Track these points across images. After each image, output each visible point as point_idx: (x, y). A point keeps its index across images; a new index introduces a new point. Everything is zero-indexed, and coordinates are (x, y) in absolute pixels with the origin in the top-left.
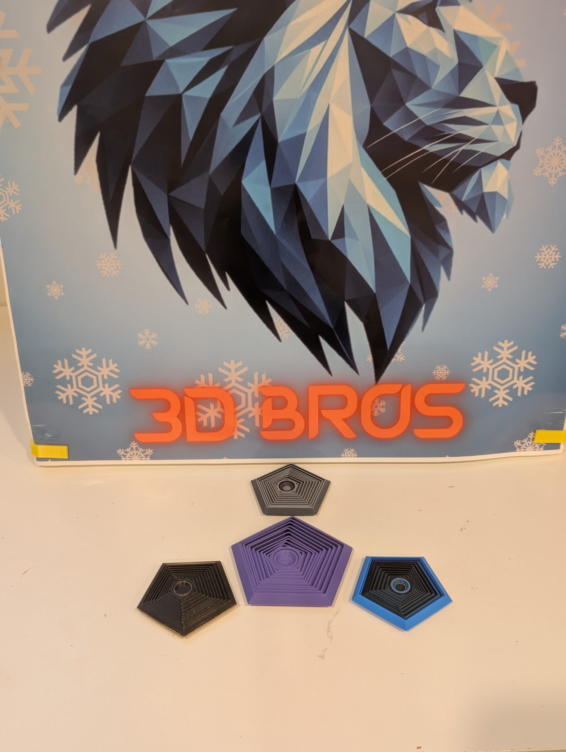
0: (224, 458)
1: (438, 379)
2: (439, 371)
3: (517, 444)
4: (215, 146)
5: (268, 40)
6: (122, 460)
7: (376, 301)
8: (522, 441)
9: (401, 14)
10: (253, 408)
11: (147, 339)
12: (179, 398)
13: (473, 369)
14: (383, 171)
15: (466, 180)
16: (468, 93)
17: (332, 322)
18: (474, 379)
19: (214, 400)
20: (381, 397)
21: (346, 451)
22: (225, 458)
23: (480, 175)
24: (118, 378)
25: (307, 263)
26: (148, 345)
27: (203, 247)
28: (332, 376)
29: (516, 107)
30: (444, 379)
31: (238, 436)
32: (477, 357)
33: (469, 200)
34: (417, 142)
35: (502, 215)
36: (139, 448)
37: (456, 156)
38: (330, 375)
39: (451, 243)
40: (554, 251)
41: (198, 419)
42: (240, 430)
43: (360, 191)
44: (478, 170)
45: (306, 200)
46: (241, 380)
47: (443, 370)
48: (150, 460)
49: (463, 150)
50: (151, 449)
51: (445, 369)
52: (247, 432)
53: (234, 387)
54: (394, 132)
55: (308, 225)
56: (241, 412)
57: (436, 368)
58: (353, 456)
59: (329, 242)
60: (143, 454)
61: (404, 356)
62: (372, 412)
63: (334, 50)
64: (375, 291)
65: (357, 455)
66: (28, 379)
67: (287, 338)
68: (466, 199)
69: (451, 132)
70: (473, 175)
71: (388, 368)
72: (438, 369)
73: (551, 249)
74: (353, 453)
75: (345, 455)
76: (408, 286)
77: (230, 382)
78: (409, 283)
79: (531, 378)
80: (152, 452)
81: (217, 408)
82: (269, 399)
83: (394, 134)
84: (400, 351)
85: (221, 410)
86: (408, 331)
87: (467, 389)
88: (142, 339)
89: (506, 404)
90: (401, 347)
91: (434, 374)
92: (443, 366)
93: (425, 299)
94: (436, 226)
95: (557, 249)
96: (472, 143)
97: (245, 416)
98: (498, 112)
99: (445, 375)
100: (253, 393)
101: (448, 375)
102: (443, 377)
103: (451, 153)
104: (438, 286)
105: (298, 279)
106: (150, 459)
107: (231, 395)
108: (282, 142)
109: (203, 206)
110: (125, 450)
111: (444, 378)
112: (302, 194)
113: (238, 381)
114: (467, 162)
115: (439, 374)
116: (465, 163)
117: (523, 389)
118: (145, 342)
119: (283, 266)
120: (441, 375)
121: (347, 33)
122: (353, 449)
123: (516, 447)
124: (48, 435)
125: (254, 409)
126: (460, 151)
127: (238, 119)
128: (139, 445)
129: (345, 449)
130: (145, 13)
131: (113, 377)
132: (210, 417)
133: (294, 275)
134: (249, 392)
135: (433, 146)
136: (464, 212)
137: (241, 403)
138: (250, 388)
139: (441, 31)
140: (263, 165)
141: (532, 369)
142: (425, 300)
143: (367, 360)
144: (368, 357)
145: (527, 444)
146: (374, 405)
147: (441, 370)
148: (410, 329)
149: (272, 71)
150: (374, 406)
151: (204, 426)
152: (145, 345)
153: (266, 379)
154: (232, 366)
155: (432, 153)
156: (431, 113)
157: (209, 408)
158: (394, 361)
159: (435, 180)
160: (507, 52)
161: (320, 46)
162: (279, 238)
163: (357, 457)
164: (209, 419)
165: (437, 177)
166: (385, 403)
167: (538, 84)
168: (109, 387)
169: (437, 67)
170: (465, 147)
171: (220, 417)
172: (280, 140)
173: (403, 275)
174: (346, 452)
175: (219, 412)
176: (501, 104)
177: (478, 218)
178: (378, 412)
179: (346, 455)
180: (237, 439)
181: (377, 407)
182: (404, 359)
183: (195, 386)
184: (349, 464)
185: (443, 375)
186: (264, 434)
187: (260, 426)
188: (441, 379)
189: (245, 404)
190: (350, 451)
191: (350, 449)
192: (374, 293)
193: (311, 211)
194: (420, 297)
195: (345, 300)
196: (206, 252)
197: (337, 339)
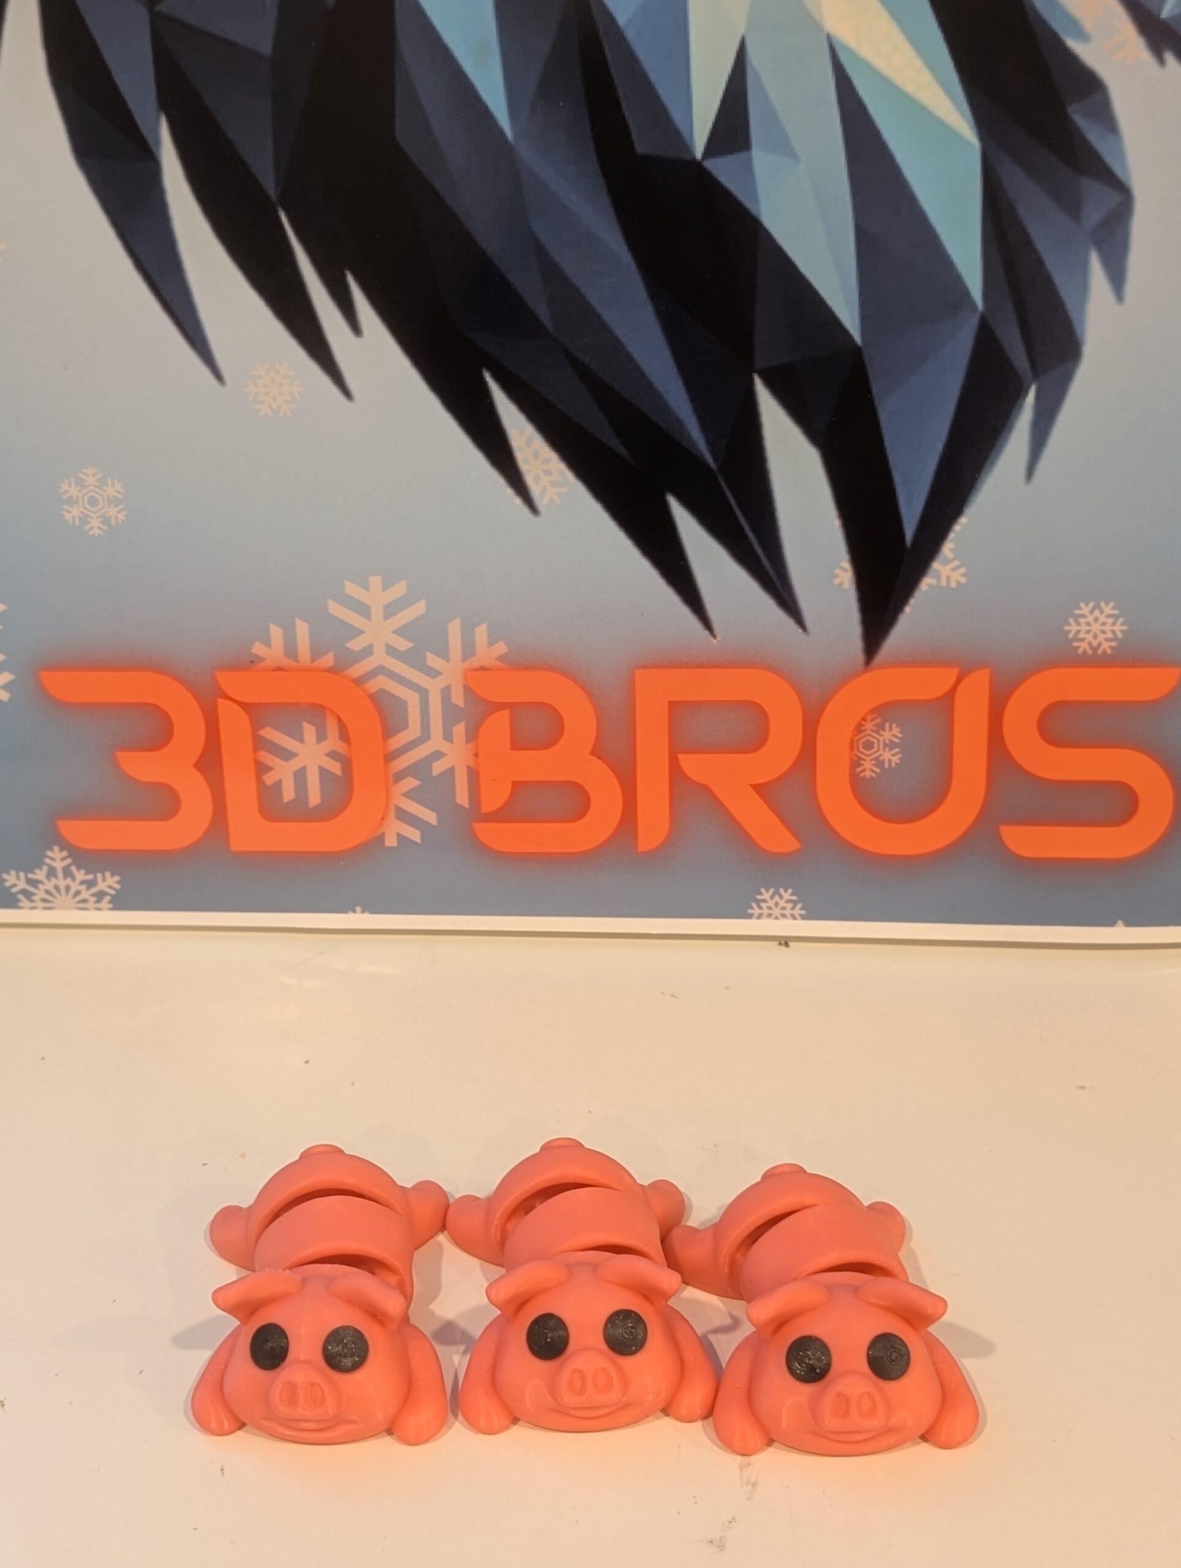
0: (354, 912)
1: (1085, 651)
2: (1088, 624)
6: (22, 908)
7: (866, 373)
10: (445, 743)
11: (93, 501)
12: (199, 703)
17: (711, 443)
19: (317, 712)
20: (885, 711)
21: (766, 895)
22: (358, 909)
25: (621, 238)
26: (95, 522)
27: (269, 184)
28: (715, 637)
30: (1104, 651)
31: (400, 837)
36: (73, 869)
38: (706, 632)
39: (1124, 167)
41: (264, 777)
42: (403, 815)
45: (611, 20)
46: (403, 645)
47: (1102, 619)
48: (111, 909)
50: (113, 875)
51: (1109, 616)
52: (428, 823)
53: (381, 670)
55: (624, 106)
56: (407, 756)
57: (1077, 612)
58: (789, 916)
59: (698, 166)
60: (88, 888)
61: (963, 570)
62: (855, 763)
64: (858, 338)
65: (803, 912)
67: (558, 501)
71: (908, 609)
72: (1084, 616)
74: (790, 905)
75: (761, 911)
76: (975, 322)
77: (368, 651)
78: (977, 309)
80: (118, 882)
81: (325, 738)
82: (504, 711)
84: (951, 550)
85: (341, 747)
86: (977, 478)
88: (77, 502)
90: (952, 535)
91: (1069, 631)
92: (1103, 604)
93: (1034, 367)
94: (1070, 110)
97: (420, 769)
99: (1110, 635)
100: (446, 692)
101: (1120, 636)
102: (1103, 642)
104: (1082, 321)
105: (594, 298)
106: (110, 906)
109: (266, 47)
110: (31, 876)
111: (1106, 646)
113: (394, 649)
115: (1088, 632)
118: (86, 512)
119: (540, 250)
120: (1095, 636)
122: (791, 891)
125: (449, 744)
128: (73, 859)
129: (763, 890)
132: (304, 769)
133: (578, 282)
134: (434, 687)
137: (406, 726)
138: (434, 673)
142: (1037, 370)
143: (836, 581)
144: (837, 571)
146: (862, 737)
148: (983, 474)
150: (861, 742)
151: (286, 799)
152: (84, 520)
153: (491, 644)
154: (376, 596)
157: (300, 739)
158: (928, 585)
162: (525, 152)
163: (803, 917)
164: (300, 776)
166: (901, 732)
171: (339, 772)
173: (957, 281)
174: (765, 901)
175: (332, 755)
178: (875, 765)
179: (766, 911)
180: (394, 847)
181: (872, 747)
182: (963, 580)
183: (252, 662)
184: (776, 943)
185: (1101, 637)
186: (487, 832)
187: (470, 805)
188: (1095, 649)
189: (419, 726)
190: (781, 897)
191: (782, 891)
192: (857, 344)
193: (632, 60)
194: (1019, 357)
195: (750, 369)
196: (281, 204)
197: (730, 507)
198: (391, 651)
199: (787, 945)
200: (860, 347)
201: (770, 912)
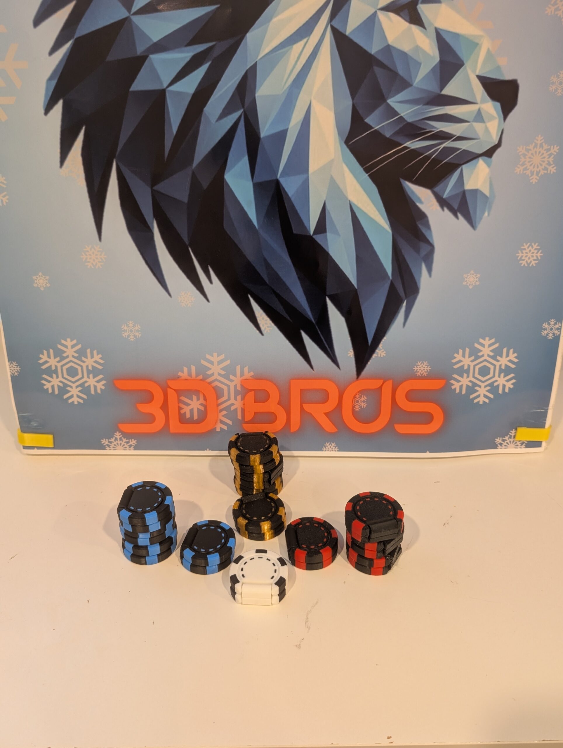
0: (207, 450)
1: (419, 375)
2: (420, 367)
3: (498, 442)
4: (198, 141)
5: (250, 36)
6: (107, 450)
7: (358, 296)
8: (504, 438)
9: (382, 12)
10: (235, 401)
11: (131, 331)
12: (162, 389)
13: (454, 365)
14: (365, 167)
15: (448, 177)
16: (450, 90)
17: (314, 317)
18: (455, 376)
19: (197, 392)
20: (362, 392)
21: (327, 444)
22: (208, 449)
23: (461, 173)
24: (102, 369)
25: (289, 257)
26: (132, 337)
27: (186, 240)
28: (314, 370)
29: (498, 105)
30: (424, 375)
31: (221, 428)
32: (458, 354)
33: (449, 198)
34: (398, 139)
35: (484, 213)
36: (123, 438)
37: (437, 153)
38: (312, 369)
39: (432, 239)
40: (536, 249)
41: (181, 411)
42: (222, 422)
43: (341, 186)
44: (459, 168)
45: (288, 195)
46: (223, 373)
47: (424, 366)
49: (444, 147)
50: (134, 440)
51: (426, 365)
52: (229, 424)
53: (216, 380)
54: (376, 128)
55: (290, 219)
56: (224, 404)
57: (417, 364)
58: (334, 451)
59: (311, 237)
60: (127, 444)
61: (385, 352)
62: (353, 407)
63: (316, 46)
64: (356, 287)
65: (338, 449)
66: (14, 369)
67: (269, 332)
68: (448, 196)
69: (433, 129)
70: (454, 172)
71: (369, 363)
72: (419, 365)
73: (532, 247)
74: (334, 447)
76: (389, 282)
77: (213, 374)
78: (390, 279)
79: (512, 375)
80: (136, 442)
81: (199, 400)
82: (252, 392)
83: (376, 130)
84: (382, 347)
85: (204, 402)
86: (389, 326)
87: (447, 386)
88: (126, 331)
89: (487, 401)
90: (382, 342)
91: (415, 370)
92: (424, 362)
94: (417, 223)
95: (538, 247)
96: (453, 141)
97: (227, 408)
98: (479, 109)
99: (426, 371)
100: (235, 386)
101: (429, 371)
102: (424, 373)
103: (432, 150)
104: (420, 282)
105: (281, 274)
106: (133, 449)
107: (213, 388)
108: (264, 138)
109: (185, 200)
110: (110, 440)
111: (425, 374)
112: (284, 189)
113: (221, 374)
114: (448, 159)
115: (420, 370)
116: (447, 160)
117: (504, 386)
118: (129, 334)
119: (265, 260)
120: (422, 371)
121: (329, 29)
122: (334, 443)
123: (498, 444)
124: (34, 424)
125: (236, 401)
126: (441, 148)
127: (221, 114)
128: (123, 435)
129: (327, 443)
130: (129, 9)
131: (96, 367)
132: (193, 409)
133: (276, 270)
134: (232, 385)
135: (415, 143)
136: (445, 209)
137: (223, 396)
138: (232, 381)
139: (422, 29)
140: (246, 160)
141: (513, 366)
142: (407, 296)
143: (349, 355)
144: (349, 352)
145: (508, 441)
146: (356, 399)
147: (422, 366)
148: (391, 325)
149: (254, 66)
150: (355, 401)
151: (187, 418)
152: (128, 336)
153: (249, 372)
154: (215, 359)
155: (413, 150)
156: (412, 110)
157: (192, 399)
158: (375, 356)
159: (416, 176)
160: (488, 49)
161: (302, 43)
162: (261, 232)
163: (338, 451)
164: (192, 411)
165: (418, 174)
166: (367, 398)
167: (519, 82)
168: (94, 377)
169: (418, 64)
170: (447, 144)
171: (203, 409)
172: (262, 135)
173: (385, 271)
174: (327, 446)
175: (201, 404)
176: (483, 101)
177: (459, 215)
178: (359, 407)
179: (327, 449)
180: (219, 431)
181: (358, 402)
182: (385, 355)
183: (178, 378)
184: (330, 458)
185: (424, 371)
186: (246, 427)
187: (242, 419)
188: (422, 375)
189: (227, 396)
190: (332, 445)
191: (332, 443)
193: (293, 206)
194: (402, 293)
195: (326, 295)
196: (189, 246)
197: (319, 334)
198: (219, 374)
199: (333, 459)
200: (357, 289)
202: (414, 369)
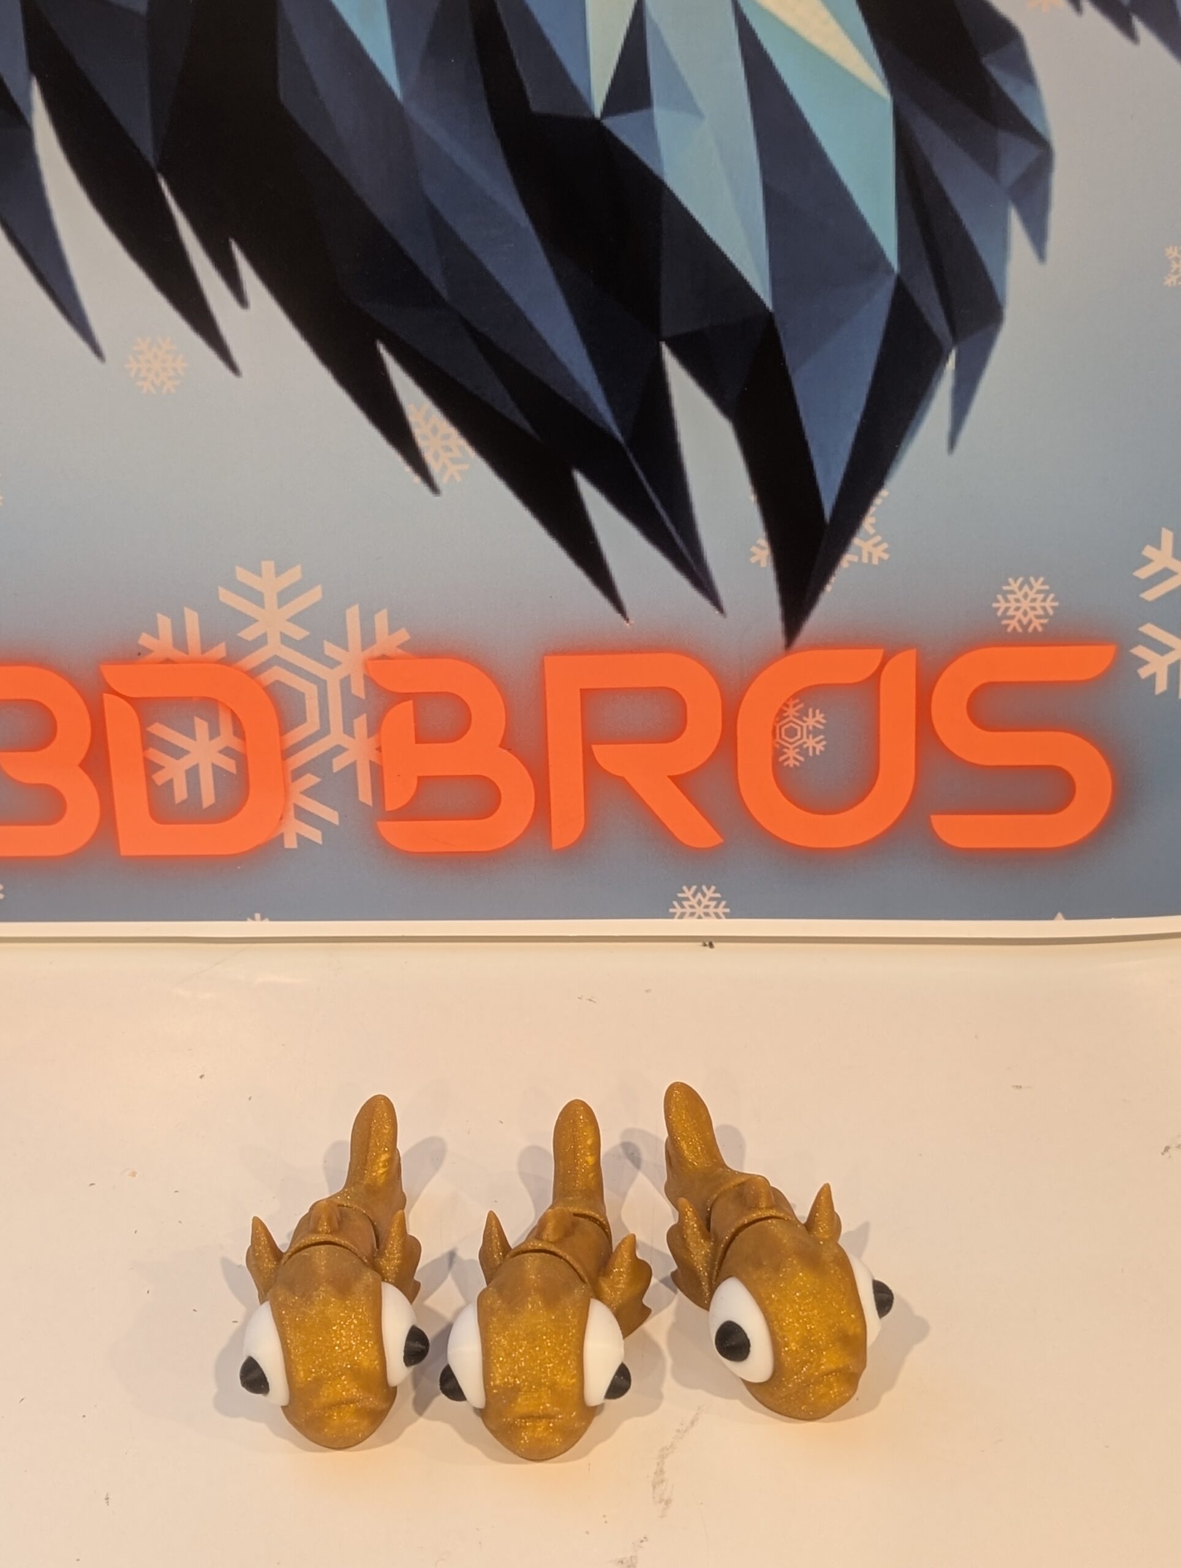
0: (253, 919)
1: (1014, 629)
2: (1017, 600)
7: (777, 338)
10: (346, 737)
13: (1144, 590)
17: (617, 416)
18: (1150, 629)
19: (209, 706)
20: (808, 696)
21: (688, 894)
22: (258, 916)
25: (516, 198)
27: (148, 149)
28: (627, 620)
30: (1035, 629)
31: (299, 836)
32: (1158, 546)
38: (619, 615)
39: (1044, 120)
41: (155, 777)
42: (302, 815)
46: (299, 633)
47: (1032, 594)
51: (1039, 592)
52: (330, 823)
53: (276, 661)
56: (306, 750)
58: (713, 915)
59: (596, 123)
61: (885, 546)
62: (778, 752)
64: (769, 304)
65: (727, 910)
67: (458, 479)
71: (829, 588)
72: (1012, 592)
74: (713, 903)
75: (683, 910)
76: (890, 284)
77: (262, 641)
78: (893, 271)
80: (1, 892)
81: (219, 734)
82: (405, 703)
84: (872, 525)
85: (235, 743)
86: (897, 449)
87: (1123, 666)
90: (872, 510)
91: (998, 609)
92: (1032, 579)
93: (954, 331)
94: (985, 61)
97: (320, 765)
99: (1040, 612)
100: (345, 683)
101: (1051, 612)
102: (1034, 619)
104: (1003, 281)
105: (493, 265)
107: (267, 689)
111: (1037, 624)
113: (292, 639)
115: (1017, 609)
119: (434, 216)
120: (1025, 613)
122: (713, 888)
125: (351, 738)
129: (684, 888)
132: (196, 767)
134: (333, 678)
137: (304, 720)
138: (333, 663)
142: (957, 334)
143: (753, 560)
144: (754, 549)
146: (785, 724)
148: (903, 445)
150: (783, 729)
151: (178, 800)
153: (391, 631)
154: (268, 582)
157: (191, 734)
158: (850, 562)
162: (415, 112)
163: (728, 916)
164: (193, 774)
166: (824, 718)
171: (233, 770)
173: (872, 242)
174: (687, 899)
175: (227, 751)
178: (798, 753)
179: (688, 910)
180: (294, 849)
181: (796, 735)
182: (886, 556)
183: (139, 654)
184: (701, 944)
185: (1031, 614)
186: (391, 830)
187: (373, 803)
188: (1025, 628)
189: (317, 720)
190: (704, 895)
191: (704, 888)
192: (768, 310)
194: (938, 323)
195: (657, 337)
196: (160, 170)
197: (640, 483)
198: (286, 640)
199: (711, 945)
200: (771, 314)
201: (693, 910)
202: (995, 605)
